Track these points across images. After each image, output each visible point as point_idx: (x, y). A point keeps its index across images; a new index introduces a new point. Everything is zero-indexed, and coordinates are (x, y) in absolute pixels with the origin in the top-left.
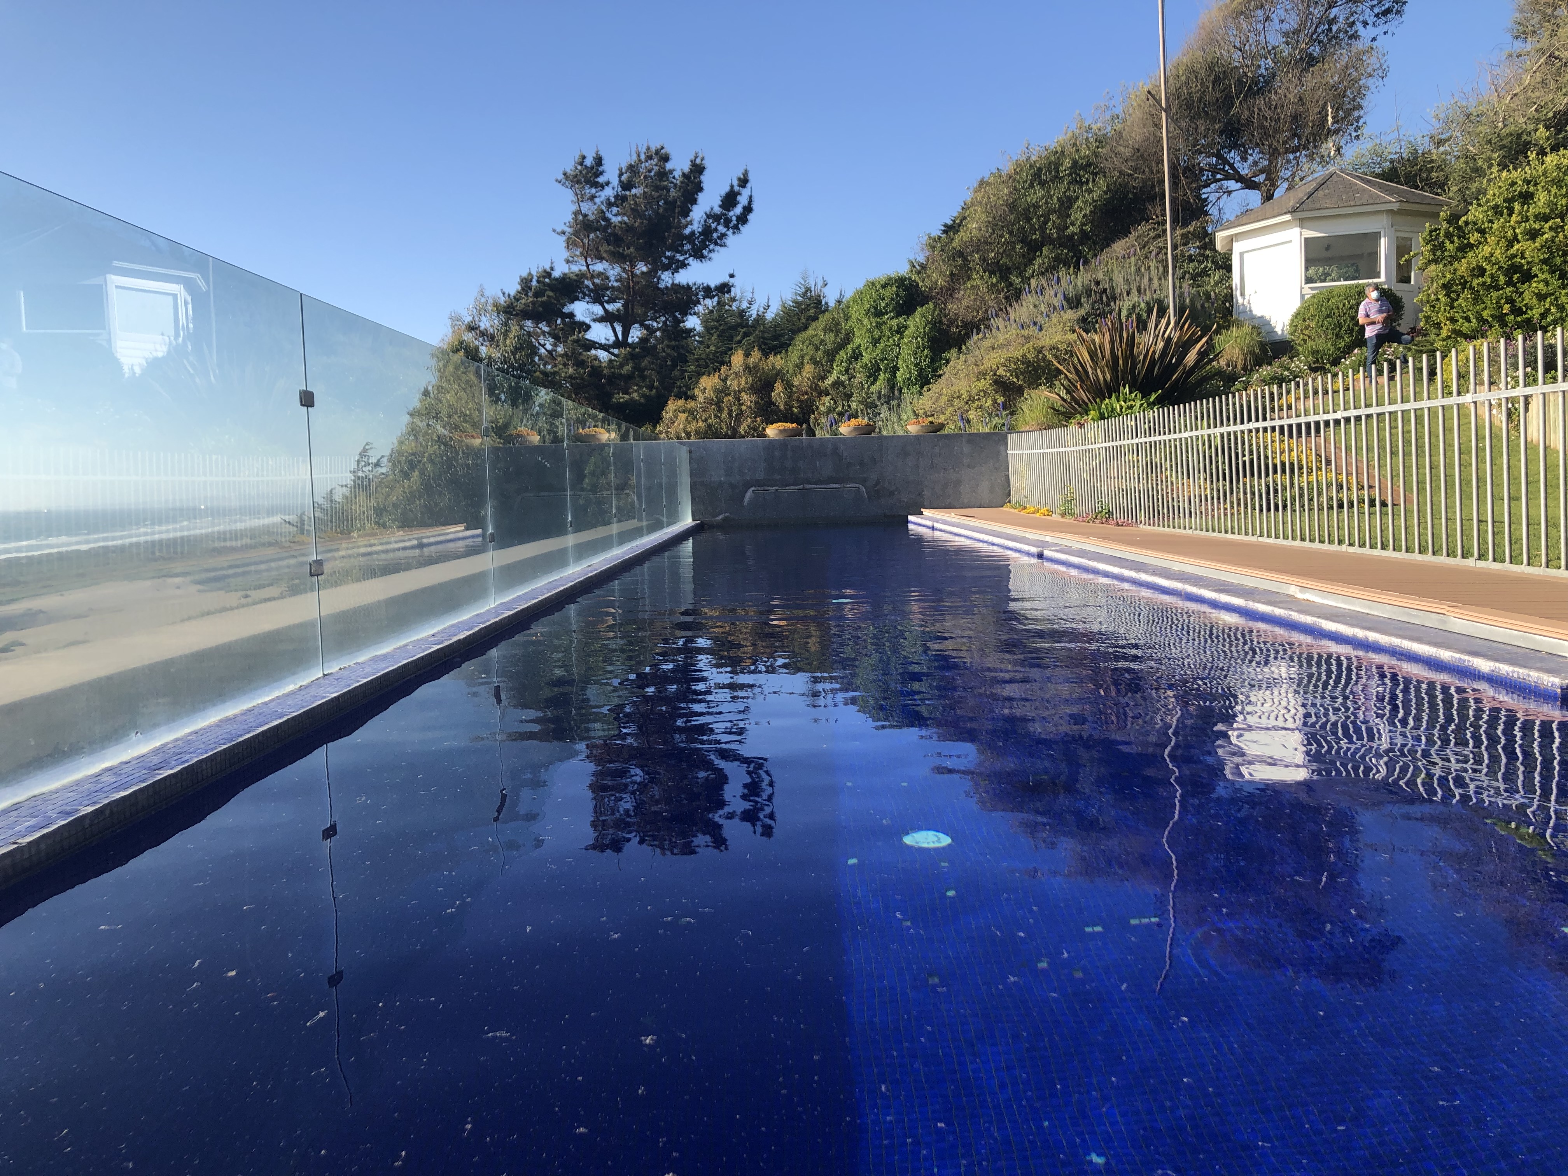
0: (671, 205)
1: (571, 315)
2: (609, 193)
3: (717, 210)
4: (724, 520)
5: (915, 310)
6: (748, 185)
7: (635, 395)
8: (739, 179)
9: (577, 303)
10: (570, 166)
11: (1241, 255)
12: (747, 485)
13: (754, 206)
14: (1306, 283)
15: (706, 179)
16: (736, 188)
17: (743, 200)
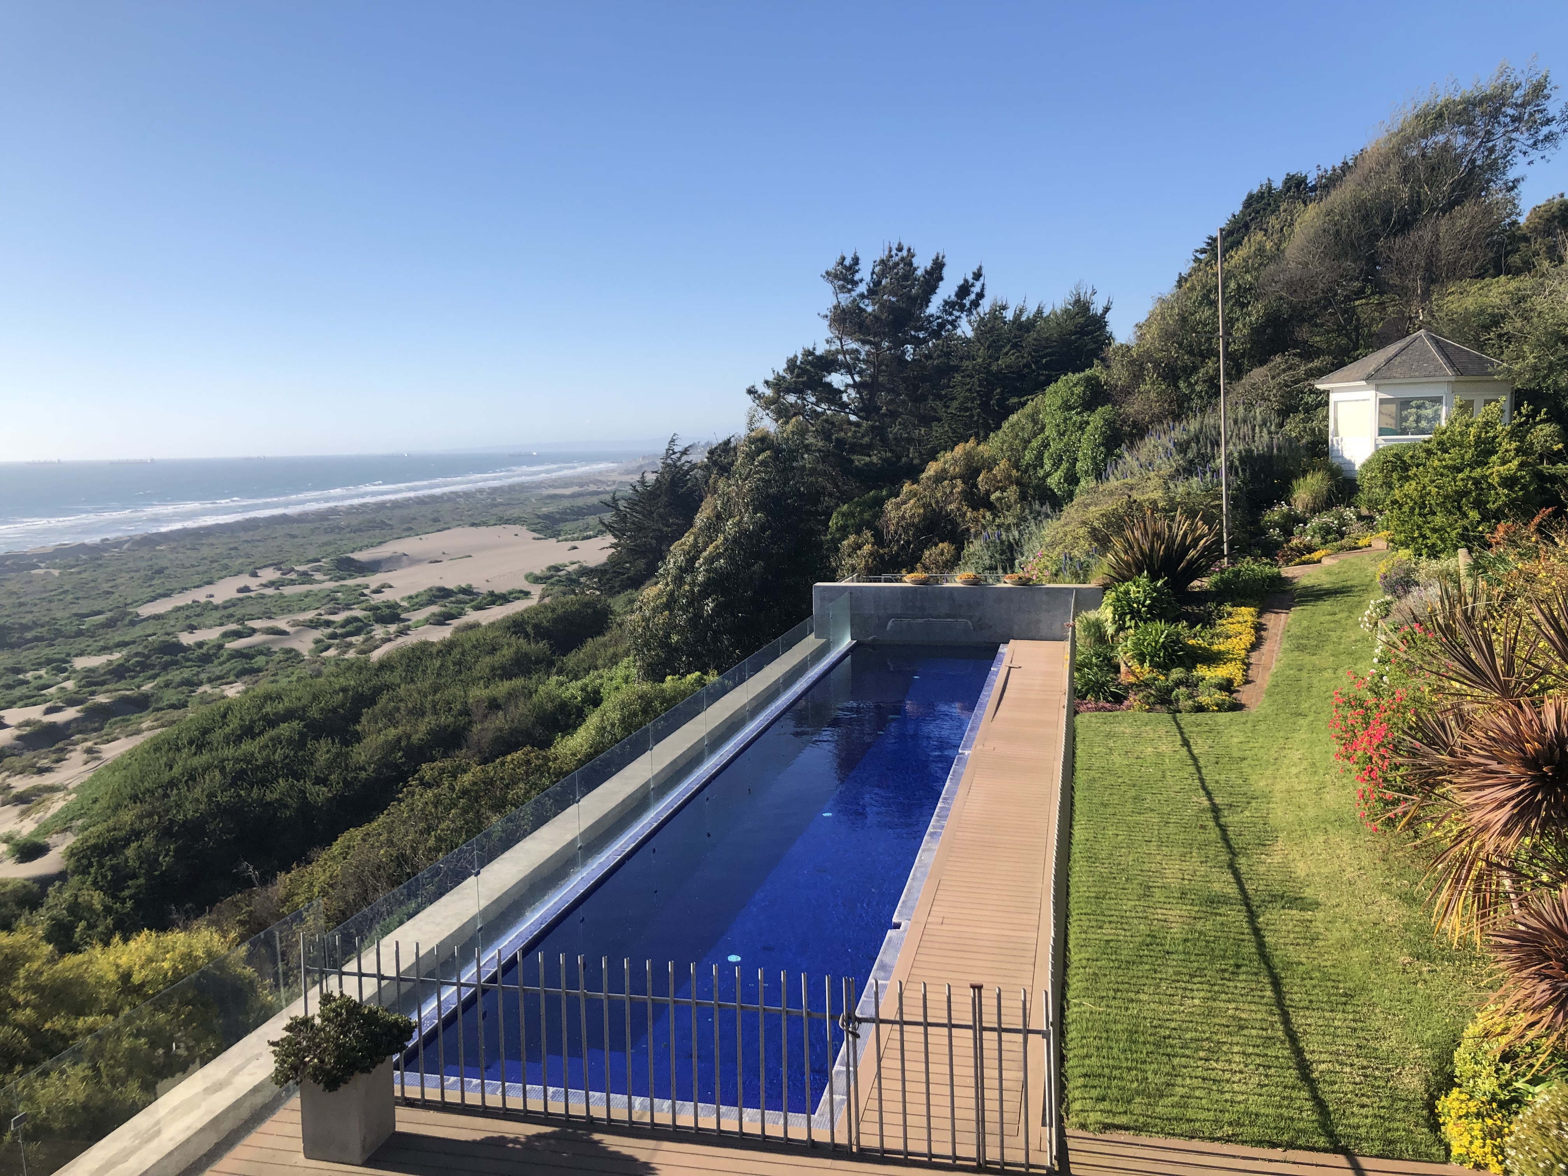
0: (912, 300)
1: (829, 385)
2: (862, 288)
3: (953, 298)
4: (874, 640)
5: (1096, 408)
6: (982, 279)
7: (875, 459)
8: (974, 274)
9: (833, 374)
10: (831, 265)
11: (1336, 403)
12: (890, 617)
13: (986, 293)
14: (1380, 435)
15: (945, 272)
16: (971, 281)
17: (976, 289)
